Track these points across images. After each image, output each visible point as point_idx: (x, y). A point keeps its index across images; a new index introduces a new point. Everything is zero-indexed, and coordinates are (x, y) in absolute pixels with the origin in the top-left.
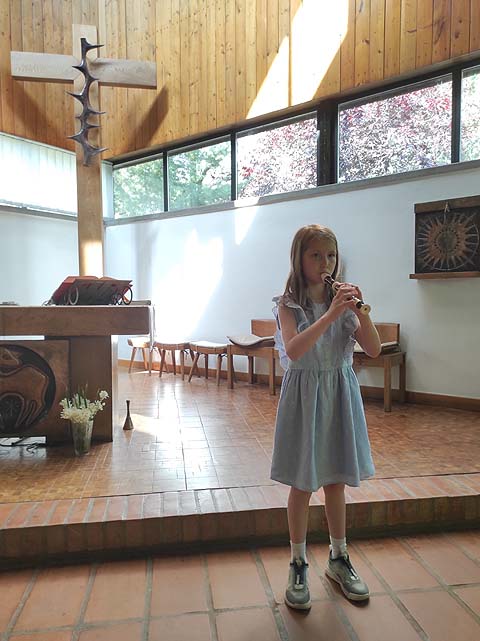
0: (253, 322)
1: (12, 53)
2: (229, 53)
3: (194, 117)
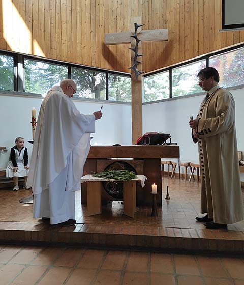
2: (206, 20)
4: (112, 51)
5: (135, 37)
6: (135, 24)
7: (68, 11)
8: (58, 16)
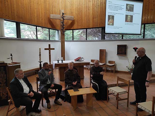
0: (91, 60)
1: (51, 14)
2: (87, 17)
3: (80, 26)
4: (52, 21)
5: (63, 18)
6: (63, 13)
7: (36, 4)
8: (33, 6)
